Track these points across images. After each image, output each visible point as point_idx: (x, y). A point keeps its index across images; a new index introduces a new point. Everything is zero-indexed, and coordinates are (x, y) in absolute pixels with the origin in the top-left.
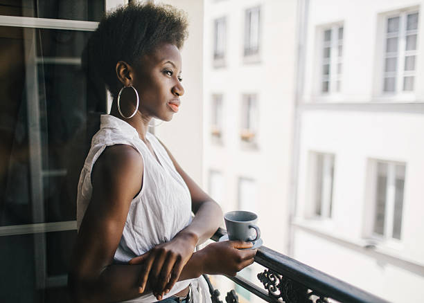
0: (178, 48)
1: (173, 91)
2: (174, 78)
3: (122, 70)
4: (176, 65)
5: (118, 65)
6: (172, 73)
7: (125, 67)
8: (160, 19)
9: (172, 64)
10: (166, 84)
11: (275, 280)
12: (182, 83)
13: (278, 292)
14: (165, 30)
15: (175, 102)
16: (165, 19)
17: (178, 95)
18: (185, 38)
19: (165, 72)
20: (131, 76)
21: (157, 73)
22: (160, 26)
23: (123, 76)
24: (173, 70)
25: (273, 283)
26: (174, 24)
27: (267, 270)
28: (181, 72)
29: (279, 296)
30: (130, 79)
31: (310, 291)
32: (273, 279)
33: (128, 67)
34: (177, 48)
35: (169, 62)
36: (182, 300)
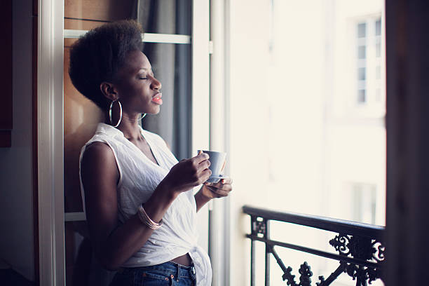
3: (106, 90)
5: (101, 86)
7: (107, 85)
11: (345, 241)
13: (347, 251)
17: (157, 89)
23: (109, 94)
25: (343, 244)
27: (338, 234)
29: (348, 254)
31: (373, 241)
32: (342, 241)
36: (182, 268)
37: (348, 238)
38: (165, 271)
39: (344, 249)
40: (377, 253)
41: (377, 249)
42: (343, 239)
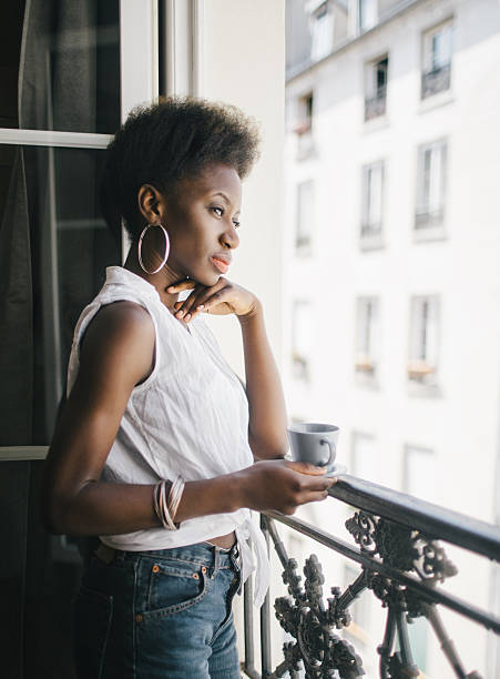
0: (240, 175)
1: (221, 239)
2: (226, 221)
3: (147, 199)
4: (231, 201)
5: (142, 191)
6: (222, 212)
7: (153, 194)
8: (214, 127)
9: (225, 197)
10: (211, 227)
11: (369, 527)
12: (238, 231)
13: (372, 547)
14: (219, 145)
15: (223, 256)
16: (223, 128)
17: (229, 246)
18: (254, 160)
19: (212, 209)
20: (160, 209)
21: (200, 209)
22: (212, 138)
23: (148, 208)
24: (225, 207)
26: (237, 136)
27: (358, 511)
28: (238, 212)
29: (375, 552)
30: (157, 213)
31: (415, 534)
32: (365, 526)
33: (157, 193)
34: (237, 175)
35: (220, 194)
36: (221, 552)
37: (373, 521)
38: (192, 560)
39: (368, 543)
40: (422, 560)
41: (421, 552)
42: (366, 522)
